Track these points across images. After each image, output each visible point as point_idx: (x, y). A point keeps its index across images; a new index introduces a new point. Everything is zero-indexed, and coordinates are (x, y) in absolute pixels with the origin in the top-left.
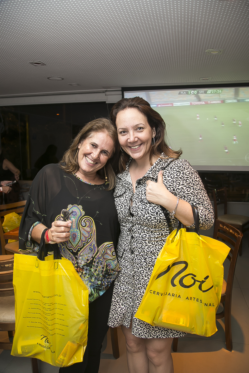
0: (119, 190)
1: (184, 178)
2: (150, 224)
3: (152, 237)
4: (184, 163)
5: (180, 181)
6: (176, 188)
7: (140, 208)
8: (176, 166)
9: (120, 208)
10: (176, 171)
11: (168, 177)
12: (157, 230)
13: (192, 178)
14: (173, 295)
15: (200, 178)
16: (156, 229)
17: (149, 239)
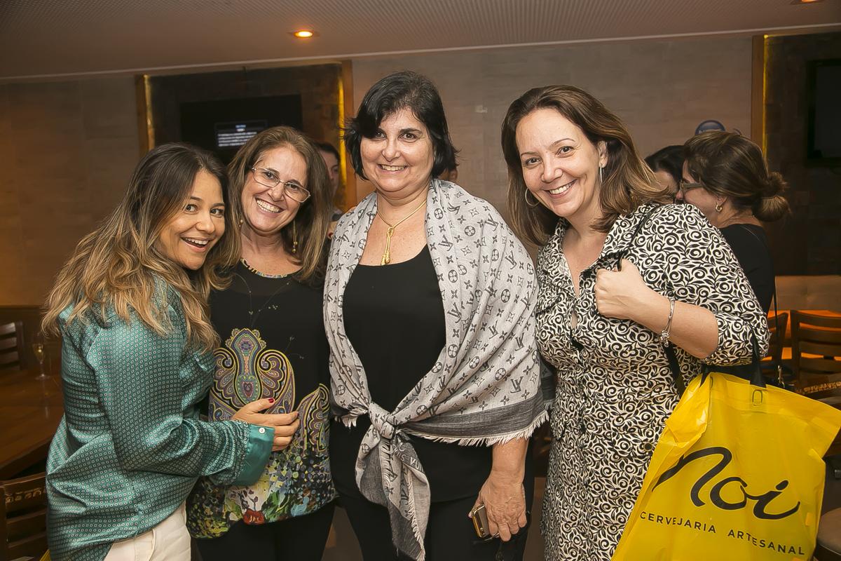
0: (544, 296)
1: (685, 247)
2: (621, 361)
3: (628, 393)
4: (685, 214)
5: (677, 256)
6: (670, 272)
7: (594, 328)
8: (665, 221)
9: (550, 335)
10: (665, 234)
11: (649, 249)
12: (638, 373)
13: (707, 247)
14: (697, 525)
15: (727, 244)
16: (636, 372)
17: (621, 399)
